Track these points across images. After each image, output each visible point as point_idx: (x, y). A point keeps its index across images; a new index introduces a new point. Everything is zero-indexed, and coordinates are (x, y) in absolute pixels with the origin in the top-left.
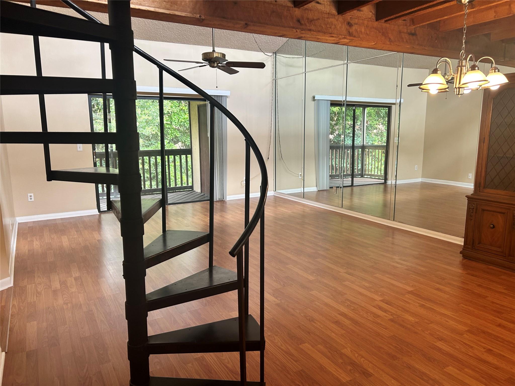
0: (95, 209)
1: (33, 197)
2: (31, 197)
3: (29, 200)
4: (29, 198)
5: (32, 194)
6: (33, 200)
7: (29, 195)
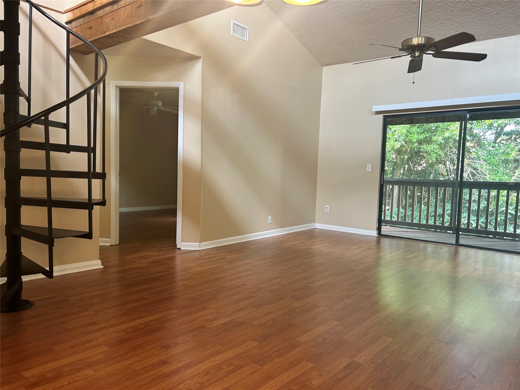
0: (374, 230)
1: (328, 209)
2: (327, 209)
3: (326, 211)
4: (326, 209)
5: (328, 206)
6: (328, 211)
7: (326, 206)
